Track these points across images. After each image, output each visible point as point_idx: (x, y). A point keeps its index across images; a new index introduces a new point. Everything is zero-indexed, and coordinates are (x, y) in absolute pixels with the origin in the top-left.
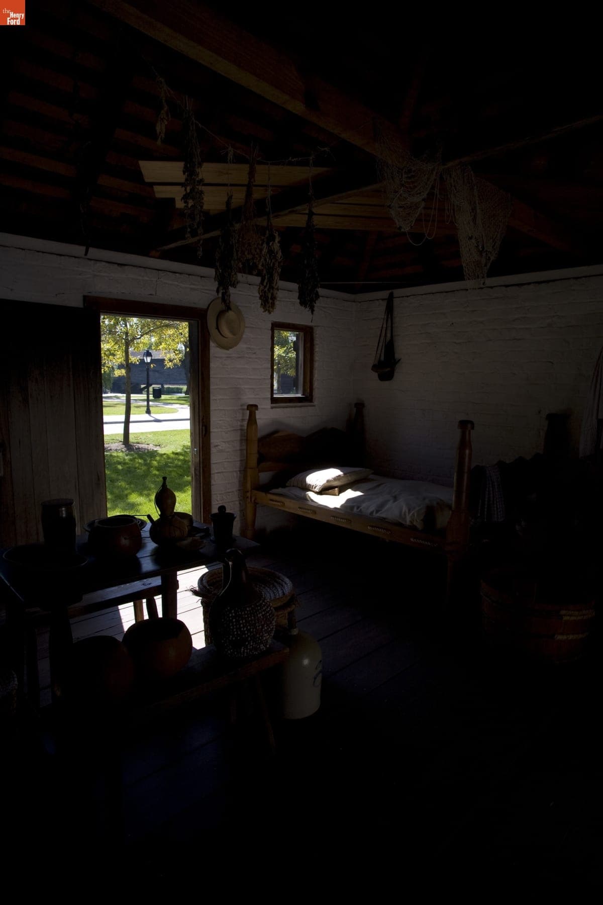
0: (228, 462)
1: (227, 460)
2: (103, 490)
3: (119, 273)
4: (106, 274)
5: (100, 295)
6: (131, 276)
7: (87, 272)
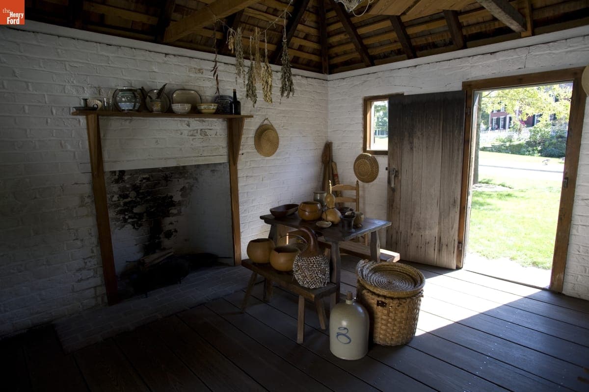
2: (458, 210)
3: (491, 60)
4: (480, 63)
5: (475, 79)
6: (501, 59)
7: (466, 66)
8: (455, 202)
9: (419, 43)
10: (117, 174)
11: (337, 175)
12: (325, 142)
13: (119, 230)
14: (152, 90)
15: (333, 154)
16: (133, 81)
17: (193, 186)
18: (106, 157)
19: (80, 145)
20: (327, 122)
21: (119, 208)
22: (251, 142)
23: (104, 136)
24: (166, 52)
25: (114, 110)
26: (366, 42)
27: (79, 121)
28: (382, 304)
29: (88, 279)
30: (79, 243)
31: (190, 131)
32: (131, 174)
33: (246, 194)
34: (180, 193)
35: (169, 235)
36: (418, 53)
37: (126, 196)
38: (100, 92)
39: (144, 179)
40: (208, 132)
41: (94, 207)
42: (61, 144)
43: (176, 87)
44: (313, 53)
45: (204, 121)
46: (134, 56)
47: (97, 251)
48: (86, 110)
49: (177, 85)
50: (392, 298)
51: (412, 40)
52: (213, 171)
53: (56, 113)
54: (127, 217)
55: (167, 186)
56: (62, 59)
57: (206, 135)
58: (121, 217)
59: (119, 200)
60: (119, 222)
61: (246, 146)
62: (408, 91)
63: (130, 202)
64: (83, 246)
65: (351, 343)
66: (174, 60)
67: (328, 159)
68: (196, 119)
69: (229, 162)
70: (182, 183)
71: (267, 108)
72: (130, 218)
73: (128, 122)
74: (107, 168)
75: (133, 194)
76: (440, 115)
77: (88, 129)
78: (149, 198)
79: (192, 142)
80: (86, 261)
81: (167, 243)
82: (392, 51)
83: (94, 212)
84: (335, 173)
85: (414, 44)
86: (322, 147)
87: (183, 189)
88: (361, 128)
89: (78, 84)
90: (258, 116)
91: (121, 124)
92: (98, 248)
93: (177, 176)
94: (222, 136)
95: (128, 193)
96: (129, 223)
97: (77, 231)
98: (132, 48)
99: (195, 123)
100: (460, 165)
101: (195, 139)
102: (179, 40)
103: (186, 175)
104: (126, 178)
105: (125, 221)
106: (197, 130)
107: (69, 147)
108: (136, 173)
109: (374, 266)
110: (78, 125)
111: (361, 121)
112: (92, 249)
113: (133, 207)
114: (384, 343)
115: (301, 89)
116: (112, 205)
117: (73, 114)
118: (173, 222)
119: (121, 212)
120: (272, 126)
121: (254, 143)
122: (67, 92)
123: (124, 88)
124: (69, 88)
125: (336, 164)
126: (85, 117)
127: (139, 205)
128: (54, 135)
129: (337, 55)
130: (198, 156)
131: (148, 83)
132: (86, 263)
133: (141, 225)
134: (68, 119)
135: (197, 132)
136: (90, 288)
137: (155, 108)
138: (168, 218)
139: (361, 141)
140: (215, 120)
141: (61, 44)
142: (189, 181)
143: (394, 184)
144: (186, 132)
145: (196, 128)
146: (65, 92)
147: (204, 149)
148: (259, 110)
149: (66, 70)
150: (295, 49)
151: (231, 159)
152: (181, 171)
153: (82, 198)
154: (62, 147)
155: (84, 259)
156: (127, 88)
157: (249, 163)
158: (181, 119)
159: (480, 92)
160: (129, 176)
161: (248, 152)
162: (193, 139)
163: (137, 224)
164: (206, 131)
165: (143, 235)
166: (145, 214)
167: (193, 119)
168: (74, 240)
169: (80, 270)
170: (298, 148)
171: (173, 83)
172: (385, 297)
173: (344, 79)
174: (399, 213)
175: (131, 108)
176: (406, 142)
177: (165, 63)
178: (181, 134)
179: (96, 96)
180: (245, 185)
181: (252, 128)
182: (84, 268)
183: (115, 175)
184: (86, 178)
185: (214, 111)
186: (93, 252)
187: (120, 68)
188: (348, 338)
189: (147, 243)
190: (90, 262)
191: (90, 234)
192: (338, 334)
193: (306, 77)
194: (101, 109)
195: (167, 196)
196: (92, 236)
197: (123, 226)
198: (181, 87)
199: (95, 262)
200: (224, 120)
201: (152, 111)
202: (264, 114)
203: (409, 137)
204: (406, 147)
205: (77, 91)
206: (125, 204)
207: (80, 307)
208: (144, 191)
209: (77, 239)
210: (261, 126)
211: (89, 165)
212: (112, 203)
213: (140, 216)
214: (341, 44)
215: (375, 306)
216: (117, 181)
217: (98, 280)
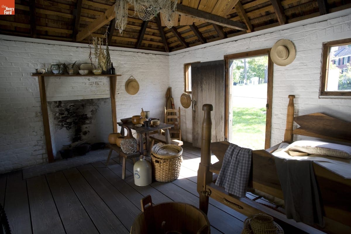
0: (283, 124)
1: (282, 123)
2: (223, 121)
3: (235, 44)
4: (231, 46)
5: (229, 54)
6: (239, 44)
7: (225, 47)
8: (222, 118)
9: (206, 36)
10: (58, 103)
11: (174, 104)
12: (168, 87)
13: (60, 130)
14: (70, 64)
15: (172, 94)
16: (61, 61)
17: (97, 109)
18: (48, 94)
19: (36, 90)
20: (169, 77)
21: (59, 120)
22: (123, 88)
23: (47, 85)
24: (77, 46)
25: (50, 74)
26: (183, 36)
27: (35, 79)
28: (157, 162)
29: (39, 150)
30: (35, 133)
31: (90, 83)
32: (65, 103)
33: (121, 113)
34: (91, 113)
35: (85, 133)
36: (207, 41)
37: (63, 114)
38: (45, 66)
39: (71, 106)
40: (99, 83)
41: (42, 117)
42: (27, 89)
43: (82, 62)
44: (159, 42)
45: (97, 78)
46: (61, 49)
47: (43, 138)
48: (37, 73)
49: (83, 61)
50: (161, 159)
51: (203, 35)
52: (105, 102)
53: (25, 76)
54: (63, 124)
55: (83, 109)
56: (27, 52)
57: (98, 84)
58: (61, 124)
59: (59, 116)
60: (60, 126)
61: (120, 90)
62: (202, 60)
63: (65, 117)
64: (37, 135)
65: (139, 178)
66: (81, 50)
67: (169, 96)
68: (93, 77)
69: (111, 97)
70: (92, 108)
71: (132, 71)
72: (65, 124)
73: (58, 79)
74: (48, 100)
75: (66, 113)
76: (214, 72)
77: (39, 82)
78: (74, 115)
79: (91, 88)
80: (38, 142)
81: (84, 137)
82: (196, 40)
83: (42, 119)
84: (173, 103)
85: (204, 36)
86: (166, 90)
87: (92, 111)
88: (183, 80)
89: (35, 63)
90: (127, 75)
91: (55, 80)
92: (44, 136)
93: (89, 104)
94: (107, 85)
95: (63, 112)
96: (65, 127)
97: (34, 128)
98: (60, 45)
99: (92, 79)
100: (224, 98)
101: (92, 86)
102: (84, 40)
103: (93, 104)
104: (62, 105)
105: (63, 126)
106: (94, 82)
107: (30, 90)
108: (67, 103)
109: (164, 146)
110: (34, 80)
111: (183, 76)
112: (41, 137)
113: (66, 119)
114: (159, 180)
115: (152, 61)
116: (56, 118)
117: (32, 76)
118: (88, 127)
119: (61, 121)
120: (135, 79)
121: (125, 88)
122: (29, 66)
123: (55, 64)
124: (30, 64)
125: (173, 99)
126: (38, 77)
127: (70, 118)
128: (24, 85)
129: (172, 43)
130: (94, 95)
131: (68, 61)
132: (38, 143)
133: (70, 128)
134: (30, 78)
135: (94, 83)
136: (40, 154)
137: (70, 73)
138: (84, 125)
139: (184, 86)
140: (103, 77)
141: (27, 45)
142: (95, 107)
143: (195, 108)
144: (88, 83)
145: (93, 81)
146: (28, 66)
147: (97, 91)
148: (128, 72)
149: (29, 56)
150: (148, 41)
151: (112, 97)
152: (90, 102)
153: (36, 113)
154: (27, 90)
155: (37, 141)
156: (56, 64)
157: (122, 98)
158: (85, 77)
159: (232, 60)
160: (64, 104)
161: (122, 93)
162: (91, 87)
163: (69, 127)
164: (98, 82)
165: (71, 133)
166: (73, 123)
167: (92, 77)
168: (33, 132)
169: (35, 146)
170: (151, 90)
171: (81, 60)
172: (158, 158)
173: (175, 54)
174: (198, 124)
175: (58, 73)
176: (199, 87)
177: (77, 51)
178: (85, 84)
179: (43, 68)
180: (120, 109)
181: (124, 81)
182: (37, 145)
183: (57, 104)
184: (38, 104)
185: (100, 73)
186: (41, 138)
187: (54, 55)
188: (139, 175)
189: (74, 137)
190: (40, 142)
191: (40, 129)
192: (135, 174)
193: (155, 54)
194: (45, 73)
195: (84, 114)
196: (41, 131)
197: (62, 128)
198: (85, 62)
199: (42, 143)
200: (108, 77)
201: (69, 74)
202: (130, 73)
203: (201, 84)
204: (200, 90)
205: (34, 65)
206: (62, 118)
207: (35, 163)
208: (72, 111)
209: (34, 132)
210: (129, 80)
211: (40, 98)
212: (56, 117)
213: (70, 124)
214: (172, 37)
215: (155, 163)
216: (58, 107)
217: (44, 151)
